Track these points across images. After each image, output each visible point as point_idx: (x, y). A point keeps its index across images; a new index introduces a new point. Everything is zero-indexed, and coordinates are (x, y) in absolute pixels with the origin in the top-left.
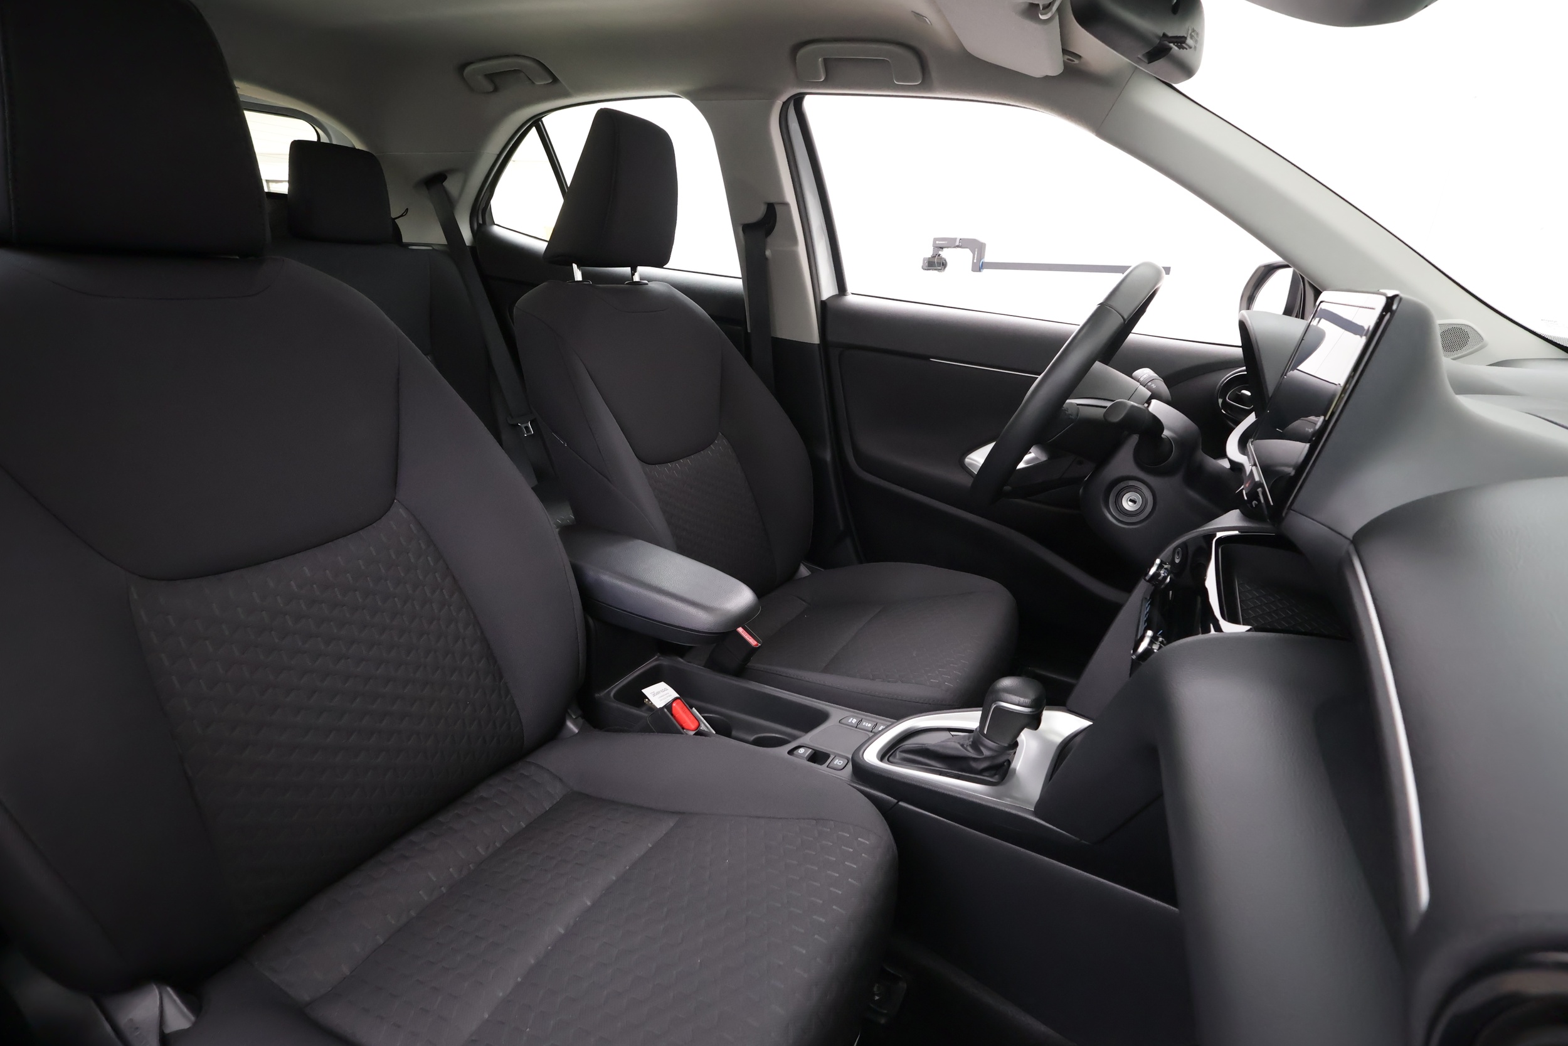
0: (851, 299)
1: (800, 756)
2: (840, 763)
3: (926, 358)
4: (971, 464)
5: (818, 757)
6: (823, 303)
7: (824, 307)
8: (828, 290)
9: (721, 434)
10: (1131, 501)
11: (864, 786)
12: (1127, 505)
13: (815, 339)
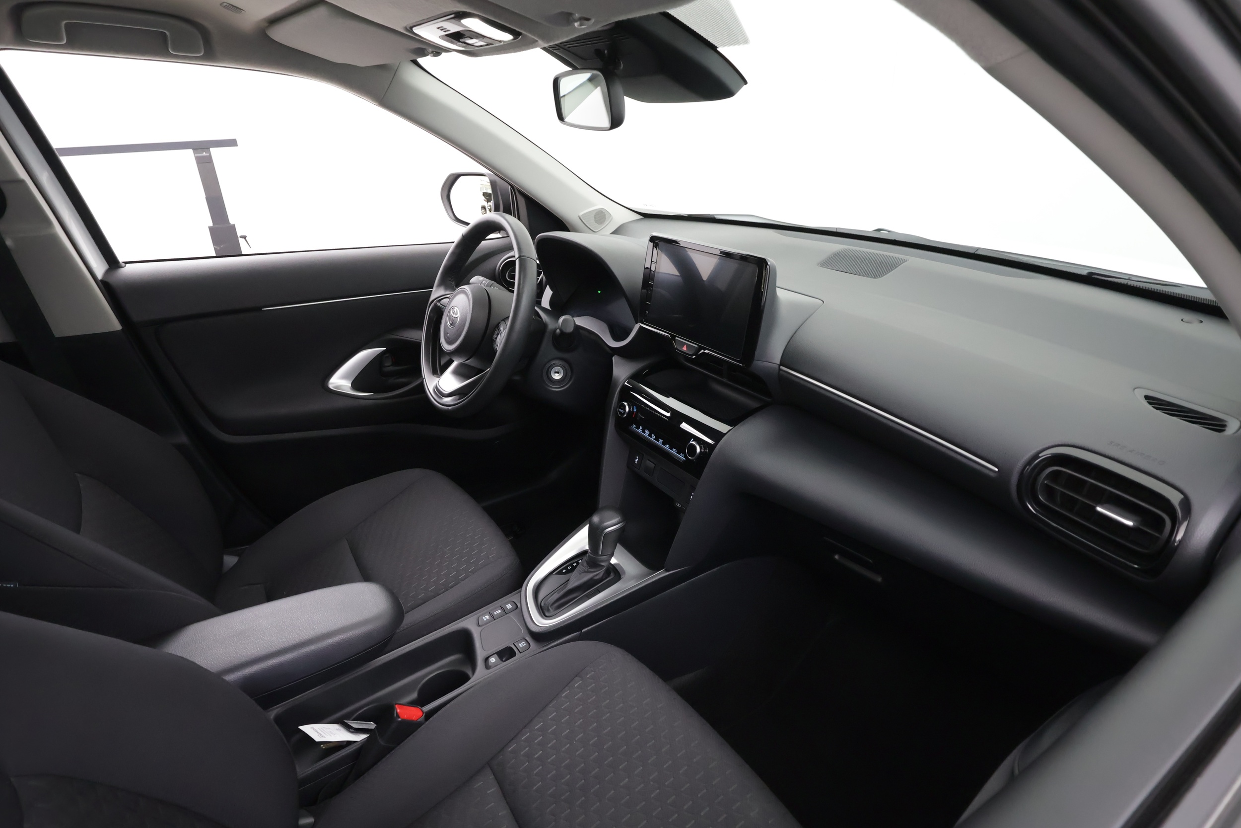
0: (128, 270)
1: (495, 665)
2: (523, 644)
3: (259, 309)
4: (337, 387)
5: (506, 653)
6: (102, 281)
7: (105, 286)
8: (99, 267)
9: (79, 475)
10: (556, 372)
11: (555, 641)
12: (557, 377)
13: (116, 325)
